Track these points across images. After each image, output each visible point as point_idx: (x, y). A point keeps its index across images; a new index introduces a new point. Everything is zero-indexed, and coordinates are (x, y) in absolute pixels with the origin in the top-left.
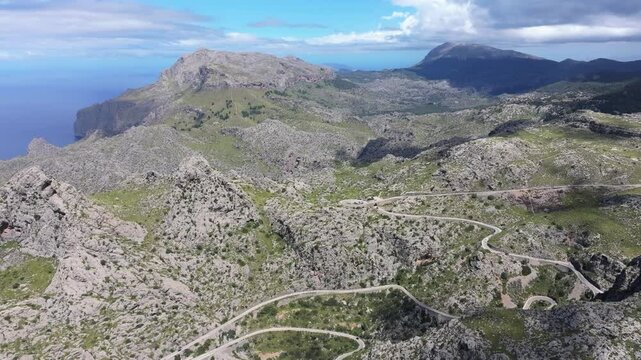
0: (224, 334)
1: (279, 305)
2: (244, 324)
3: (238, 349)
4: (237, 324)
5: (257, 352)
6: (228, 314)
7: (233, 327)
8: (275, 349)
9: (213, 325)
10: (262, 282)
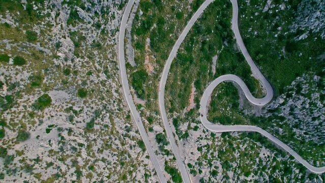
0: (161, 148)
1: (132, 63)
2: (150, 120)
3: (178, 132)
4: (151, 130)
5: (185, 111)
6: (133, 139)
7: (152, 136)
8: (187, 89)
9: (146, 161)
10: (93, 77)
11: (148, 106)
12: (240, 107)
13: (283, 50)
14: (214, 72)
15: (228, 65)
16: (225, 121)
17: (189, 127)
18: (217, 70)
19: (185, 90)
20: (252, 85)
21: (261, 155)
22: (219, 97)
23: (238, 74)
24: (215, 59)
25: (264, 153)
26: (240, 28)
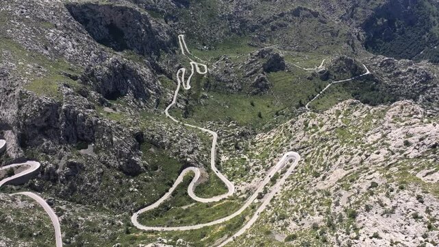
0: (265, 193)
1: (226, 236)
2: (254, 207)
3: (249, 195)
4: (260, 202)
5: (233, 201)
6: (272, 203)
7: (262, 200)
9: (279, 192)
11: (247, 214)
12: (206, 180)
13: (157, 171)
14: (194, 204)
15: (184, 199)
16: (221, 184)
17: (242, 194)
18: (191, 203)
19: (219, 209)
20: (189, 179)
21: (227, 158)
22: (209, 193)
23: (187, 190)
24: (184, 208)
25: (224, 158)
26: (155, 201)
